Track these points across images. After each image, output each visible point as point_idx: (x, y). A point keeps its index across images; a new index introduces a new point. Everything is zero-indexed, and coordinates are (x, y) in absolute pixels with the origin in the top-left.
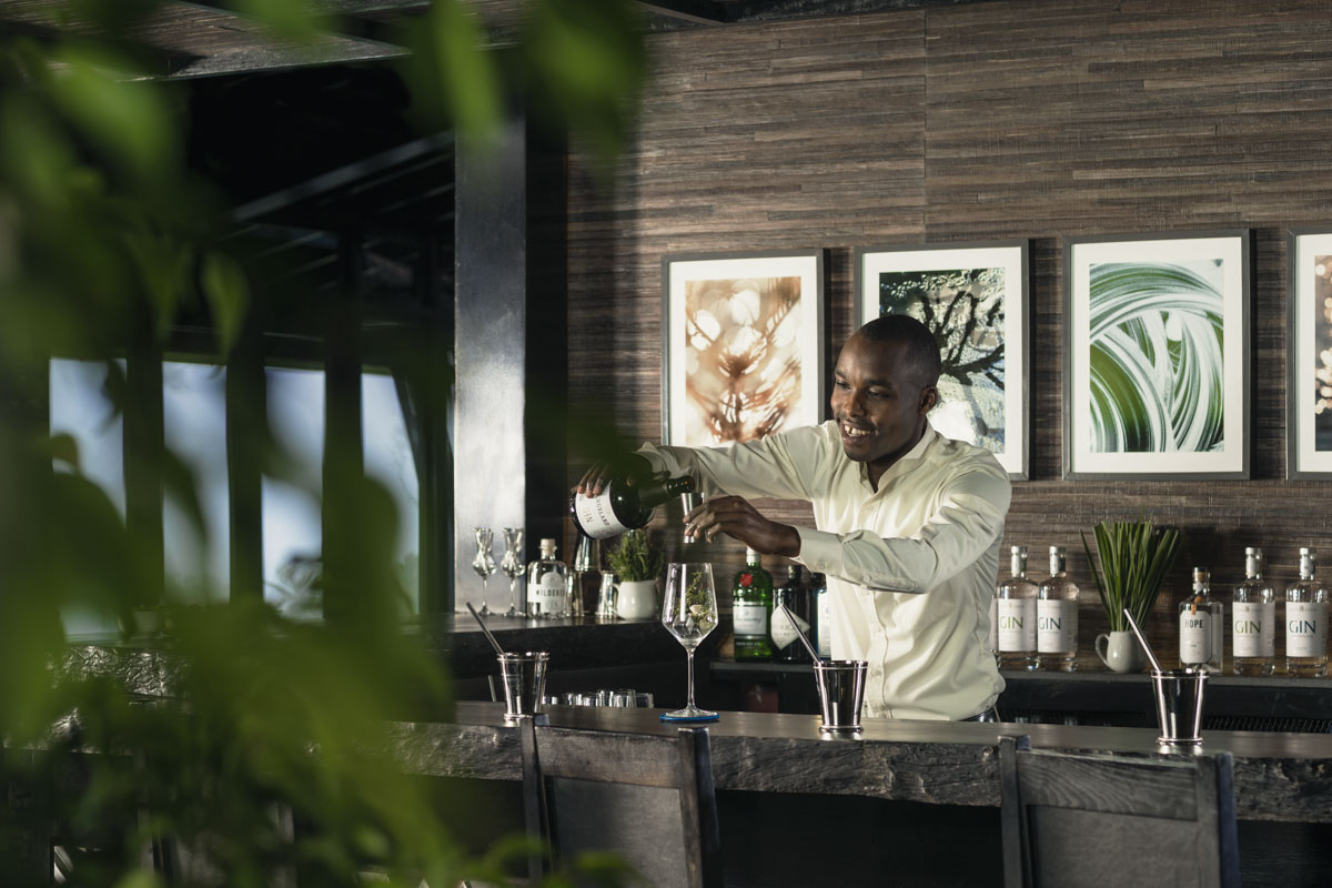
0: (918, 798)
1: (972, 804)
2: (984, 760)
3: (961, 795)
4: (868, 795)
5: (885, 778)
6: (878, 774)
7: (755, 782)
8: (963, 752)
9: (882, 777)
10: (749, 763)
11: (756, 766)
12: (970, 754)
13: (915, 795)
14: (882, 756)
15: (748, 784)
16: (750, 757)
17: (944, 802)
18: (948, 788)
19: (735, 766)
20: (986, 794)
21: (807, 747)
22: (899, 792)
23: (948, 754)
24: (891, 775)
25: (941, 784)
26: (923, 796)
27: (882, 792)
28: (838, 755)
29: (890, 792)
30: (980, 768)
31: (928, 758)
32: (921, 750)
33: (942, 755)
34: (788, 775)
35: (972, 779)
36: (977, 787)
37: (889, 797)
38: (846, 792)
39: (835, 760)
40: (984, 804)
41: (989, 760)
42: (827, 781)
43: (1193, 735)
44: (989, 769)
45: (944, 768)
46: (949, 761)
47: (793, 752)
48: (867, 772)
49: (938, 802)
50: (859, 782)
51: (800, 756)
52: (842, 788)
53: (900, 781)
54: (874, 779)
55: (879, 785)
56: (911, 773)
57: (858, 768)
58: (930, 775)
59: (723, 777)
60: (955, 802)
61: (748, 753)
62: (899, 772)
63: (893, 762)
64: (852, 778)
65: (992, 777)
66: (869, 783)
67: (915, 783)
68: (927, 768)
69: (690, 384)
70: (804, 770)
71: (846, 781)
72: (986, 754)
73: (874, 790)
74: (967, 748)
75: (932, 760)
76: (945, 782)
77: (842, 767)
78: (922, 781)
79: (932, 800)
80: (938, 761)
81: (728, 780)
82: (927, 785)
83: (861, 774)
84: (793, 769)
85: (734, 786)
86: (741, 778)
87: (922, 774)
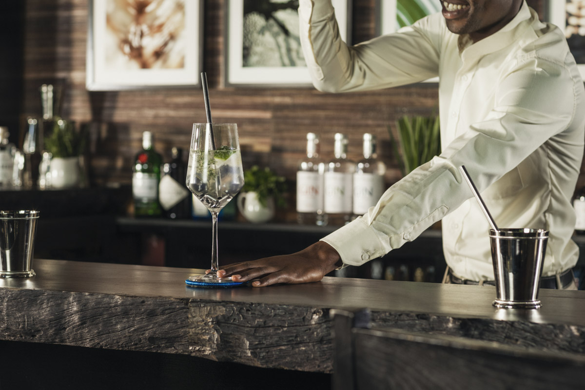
0: (243, 361)
1: (299, 369)
2: (313, 323)
3: (288, 359)
4: (193, 354)
5: (210, 339)
6: (203, 334)
7: (82, 338)
8: (291, 314)
9: (207, 337)
10: (76, 318)
11: (83, 322)
12: (298, 315)
13: (240, 357)
14: (207, 315)
15: (75, 340)
16: (77, 312)
17: (271, 366)
18: (275, 351)
19: (63, 322)
20: (314, 359)
21: (132, 304)
22: (224, 354)
23: (275, 315)
24: (216, 336)
25: (268, 346)
26: (248, 359)
27: (207, 353)
28: (163, 313)
29: (215, 353)
30: (309, 331)
31: (254, 318)
32: (248, 310)
33: (268, 316)
34: (113, 332)
35: (301, 343)
36: (305, 351)
37: (214, 358)
38: (171, 351)
39: (161, 318)
40: (312, 370)
41: (319, 323)
42: (152, 339)
43: (531, 298)
44: (318, 333)
45: (271, 330)
46: (276, 323)
47: (119, 309)
48: (192, 331)
49: (264, 366)
50: (184, 341)
51: (126, 313)
52: (167, 347)
53: (225, 343)
54: (199, 339)
55: (204, 345)
56: (237, 335)
57: (183, 327)
58: (256, 337)
59: (51, 332)
60: (282, 366)
61: (75, 309)
62: (224, 333)
63: (218, 323)
64: (178, 337)
65: (321, 341)
66: (195, 343)
67: (241, 345)
68: (253, 329)
69: (109, 20)
70: (130, 327)
71: (171, 341)
72: (316, 317)
73: (199, 350)
74: (295, 310)
75: (258, 321)
76: (272, 345)
77: (168, 326)
78: (248, 343)
79: (258, 364)
80: (265, 322)
81: (56, 334)
82: (253, 347)
83: (186, 333)
84: (119, 326)
85: (62, 341)
86: (68, 334)
87: (248, 335)
